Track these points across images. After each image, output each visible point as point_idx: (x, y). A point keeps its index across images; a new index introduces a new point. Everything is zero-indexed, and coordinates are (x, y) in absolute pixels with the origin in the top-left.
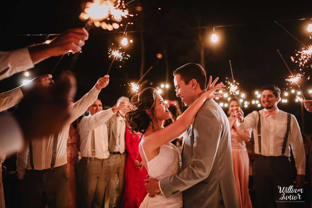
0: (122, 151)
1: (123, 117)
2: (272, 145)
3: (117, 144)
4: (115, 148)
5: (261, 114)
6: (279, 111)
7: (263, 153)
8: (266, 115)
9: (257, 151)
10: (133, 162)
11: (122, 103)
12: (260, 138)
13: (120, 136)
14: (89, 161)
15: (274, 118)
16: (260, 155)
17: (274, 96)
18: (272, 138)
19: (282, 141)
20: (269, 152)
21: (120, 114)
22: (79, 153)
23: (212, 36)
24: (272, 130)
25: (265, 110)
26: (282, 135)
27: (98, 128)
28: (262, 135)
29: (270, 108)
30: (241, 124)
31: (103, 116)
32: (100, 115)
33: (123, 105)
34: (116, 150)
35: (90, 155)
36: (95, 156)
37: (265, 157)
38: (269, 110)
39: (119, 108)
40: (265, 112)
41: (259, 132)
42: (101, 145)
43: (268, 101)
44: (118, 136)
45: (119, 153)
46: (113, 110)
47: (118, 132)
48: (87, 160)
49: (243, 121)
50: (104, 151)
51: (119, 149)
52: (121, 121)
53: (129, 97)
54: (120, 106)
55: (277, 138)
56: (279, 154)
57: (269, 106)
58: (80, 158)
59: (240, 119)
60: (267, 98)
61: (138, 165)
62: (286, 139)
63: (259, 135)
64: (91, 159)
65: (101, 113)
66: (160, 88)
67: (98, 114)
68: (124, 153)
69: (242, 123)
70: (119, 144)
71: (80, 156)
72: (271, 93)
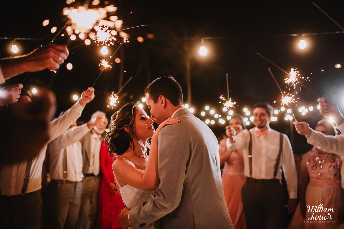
0: (96, 173)
1: (98, 134)
2: (263, 168)
3: (91, 164)
4: (88, 169)
5: (252, 133)
6: (271, 131)
7: (254, 176)
8: (258, 135)
9: (247, 173)
10: (108, 185)
11: (99, 118)
12: (251, 159)
13: (94, 156)
14: (59, 185)
15: (266, 138)
16: (251, 178)
17: (267, 115)
18: (264, 160)
19: (275, 163)
20: (260, 175)
21: (94, 130)
22: (48, 175)
23: (200, 49)
24: (264, 151)
25: (256, 129)
26: (275, 157)
27: (71, 146)
28: (253, 156)
29: (262, 127)
30: (232, 144)
31: (76, 133)
32: (73, 131)
33: (100, 120)
34: (90, 171)
35: (61, 177)
36: (67, 179)
37: (256, 181)
38: (262, 129)
39: (95, 124)
40: (257, 132)
41: (250, 153)
42: (74, 166)
43: (260, 120)
44: (92, 156)
45: (92, 175)
46: (88, 126)
47: (92, 151)
48: (57, 184)
49: (235, 141)
50: (77, 172)
51: (93, 170)
52: (96, 139)
53: (106, 112)
54: (96, 122)
55: (269, 160)
56: (271, 177)
57: (261, 125)
58: (49, 180)
59: (232, 139)
60: (260, 117)
61: (114, 188)
62: (278, 160)
63: (250, 156)
64: (62, 182)
65: (75, 130)
66: (141, 102)
67: (71, 130)
68: (98, 175)
69: (234, 143)
70: (93, 165)
71: (49, 177)
72: (264, 112)
